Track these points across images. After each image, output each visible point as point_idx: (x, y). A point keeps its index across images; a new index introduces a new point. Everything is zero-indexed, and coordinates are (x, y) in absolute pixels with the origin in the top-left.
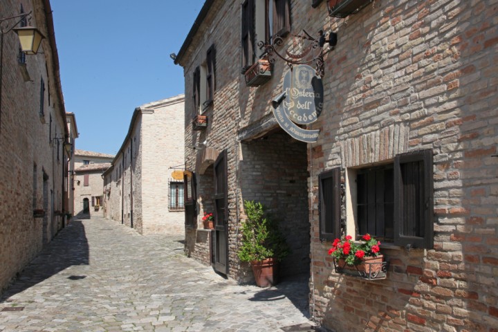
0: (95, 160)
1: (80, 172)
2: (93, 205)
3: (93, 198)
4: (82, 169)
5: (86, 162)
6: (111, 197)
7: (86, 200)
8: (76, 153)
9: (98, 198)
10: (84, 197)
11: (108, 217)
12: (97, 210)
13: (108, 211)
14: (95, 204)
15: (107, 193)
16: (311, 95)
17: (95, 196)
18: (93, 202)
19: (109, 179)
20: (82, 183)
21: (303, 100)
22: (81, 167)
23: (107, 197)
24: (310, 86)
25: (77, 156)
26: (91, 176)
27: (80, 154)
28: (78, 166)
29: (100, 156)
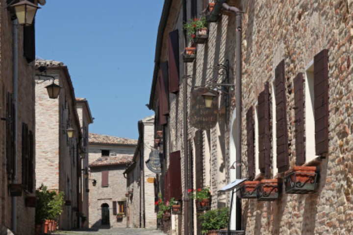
0: (119, 149)
1: (96, 168)
2: (115, 213)
3: (114, 203)
4: (100, 163)
5: (105, 153)
6: (133, 200)
7: (105, 206)
8: (90, 140)
9: (121, 203)
10: (103, 202)
11: (131, 226)
12: (120, 220)
13: (130, 218)
14: (118, 212)
15: (130, 195)
16: (159, 159)
17: (117, 200)
18: (115, 209)
19: (131, 179)
20: (99, 182)
21: (156, 160)
22: (99, 160)
23: (130, 201)
24: (158, 156)
25: (93, 143)
26: (112, 174)
27: (96, 141)
28: (94, 158)
29: (126, 143)
